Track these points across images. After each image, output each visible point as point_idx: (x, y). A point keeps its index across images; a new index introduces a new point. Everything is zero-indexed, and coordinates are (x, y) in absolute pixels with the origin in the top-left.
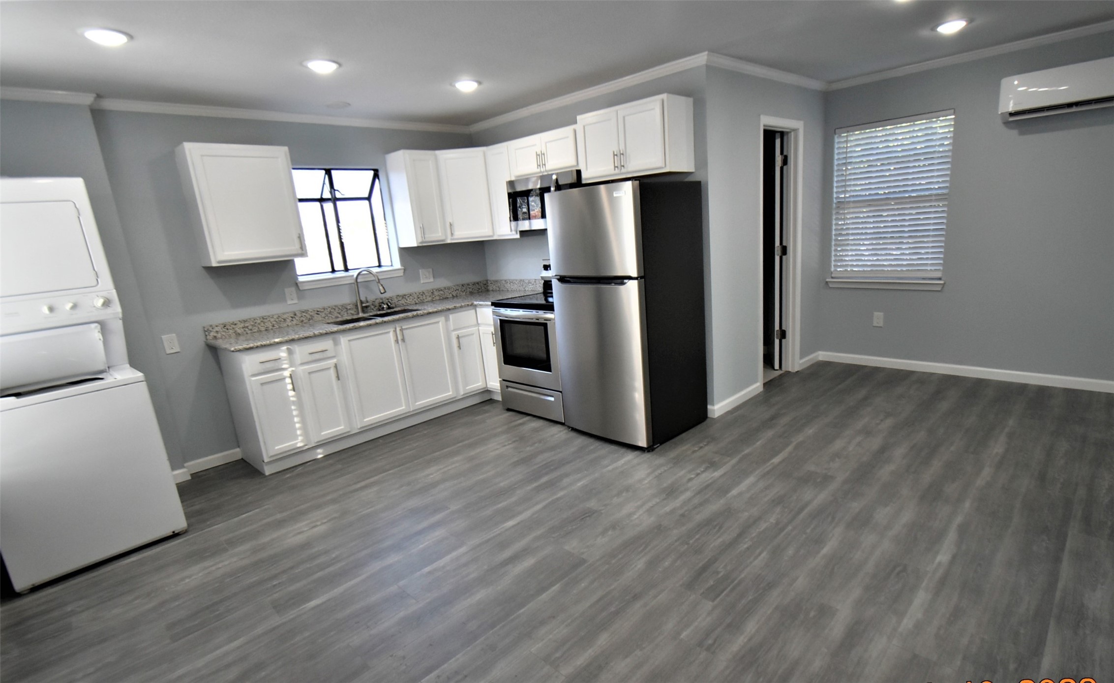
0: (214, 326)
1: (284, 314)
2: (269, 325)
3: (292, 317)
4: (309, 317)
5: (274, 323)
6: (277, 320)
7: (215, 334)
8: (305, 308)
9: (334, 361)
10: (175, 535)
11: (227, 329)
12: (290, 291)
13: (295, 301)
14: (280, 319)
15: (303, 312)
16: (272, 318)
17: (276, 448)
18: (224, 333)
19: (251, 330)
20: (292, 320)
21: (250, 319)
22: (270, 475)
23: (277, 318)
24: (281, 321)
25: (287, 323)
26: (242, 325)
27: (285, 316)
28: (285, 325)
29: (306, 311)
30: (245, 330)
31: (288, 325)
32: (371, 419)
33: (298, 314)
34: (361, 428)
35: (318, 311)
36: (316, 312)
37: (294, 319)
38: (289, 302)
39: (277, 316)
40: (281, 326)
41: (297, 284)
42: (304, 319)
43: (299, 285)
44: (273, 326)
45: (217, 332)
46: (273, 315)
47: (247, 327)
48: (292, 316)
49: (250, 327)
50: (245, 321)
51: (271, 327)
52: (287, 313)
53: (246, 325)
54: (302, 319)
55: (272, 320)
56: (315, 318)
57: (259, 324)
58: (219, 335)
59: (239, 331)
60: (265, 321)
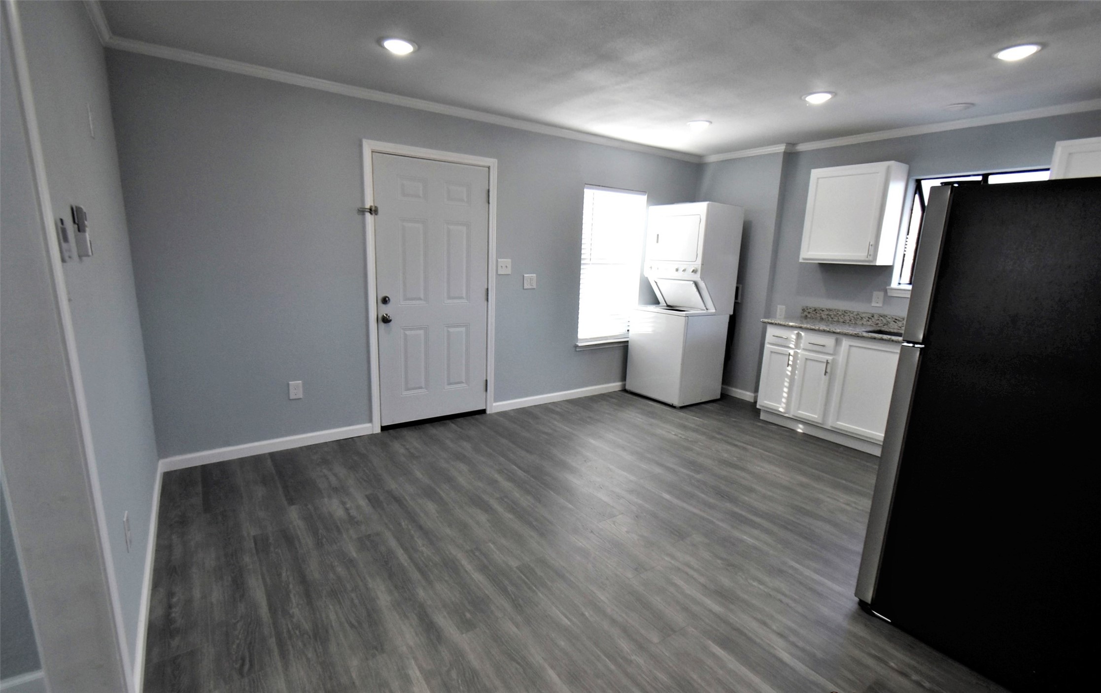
0: (809, 308)
1: (864, 313)
2: (847, 318)
3: (869, 318)
4: (885, 321)
5: (852, 318)
6: (855, 317)
7: (807, 314)
8: (886, 312)
9: (830, 358)
11: (816, 313)
12: (878, 296)
13: (880, 305)
14: (858, 317)
15: (881, 316)
16: (852, 313)
17: (766, 402)
18: (813, 315)
19: (832, 318)
20: (868, 321)
21: (835, 310)
22: (762, 420)
23: (856, 315)
24: (858, 318)
25: (862, 322)
26: (827, 313)
27: (864, 315)
28: (861, 323)
29: (884, 316)
30: (828, 318)
31: (863, 324)
32: (843, 425)
33: (876, 317)
34: (832, 427)
35: (896, 320)
36: (894, 320)
37: (870, 320)
38: (874, 304)
39: (857, 313)
40: (857, 322)
41: (886, 291)
42: (879, 323)
43: (888, 291)
44: (851, 321)
45: (809, 313)
46: (853, 312)
47: (830, 315)
48: (870, 317)
49: (832, 316)
50: (830, 310)
51: (848, 321)
52: (867, 313)
53: (831, 314)
54: (877, 322)
55: (851, 315)
56: (891, 325)
57: (840, 315)
58: (809, 316)
59: (823, 317)
60: (845, 314)
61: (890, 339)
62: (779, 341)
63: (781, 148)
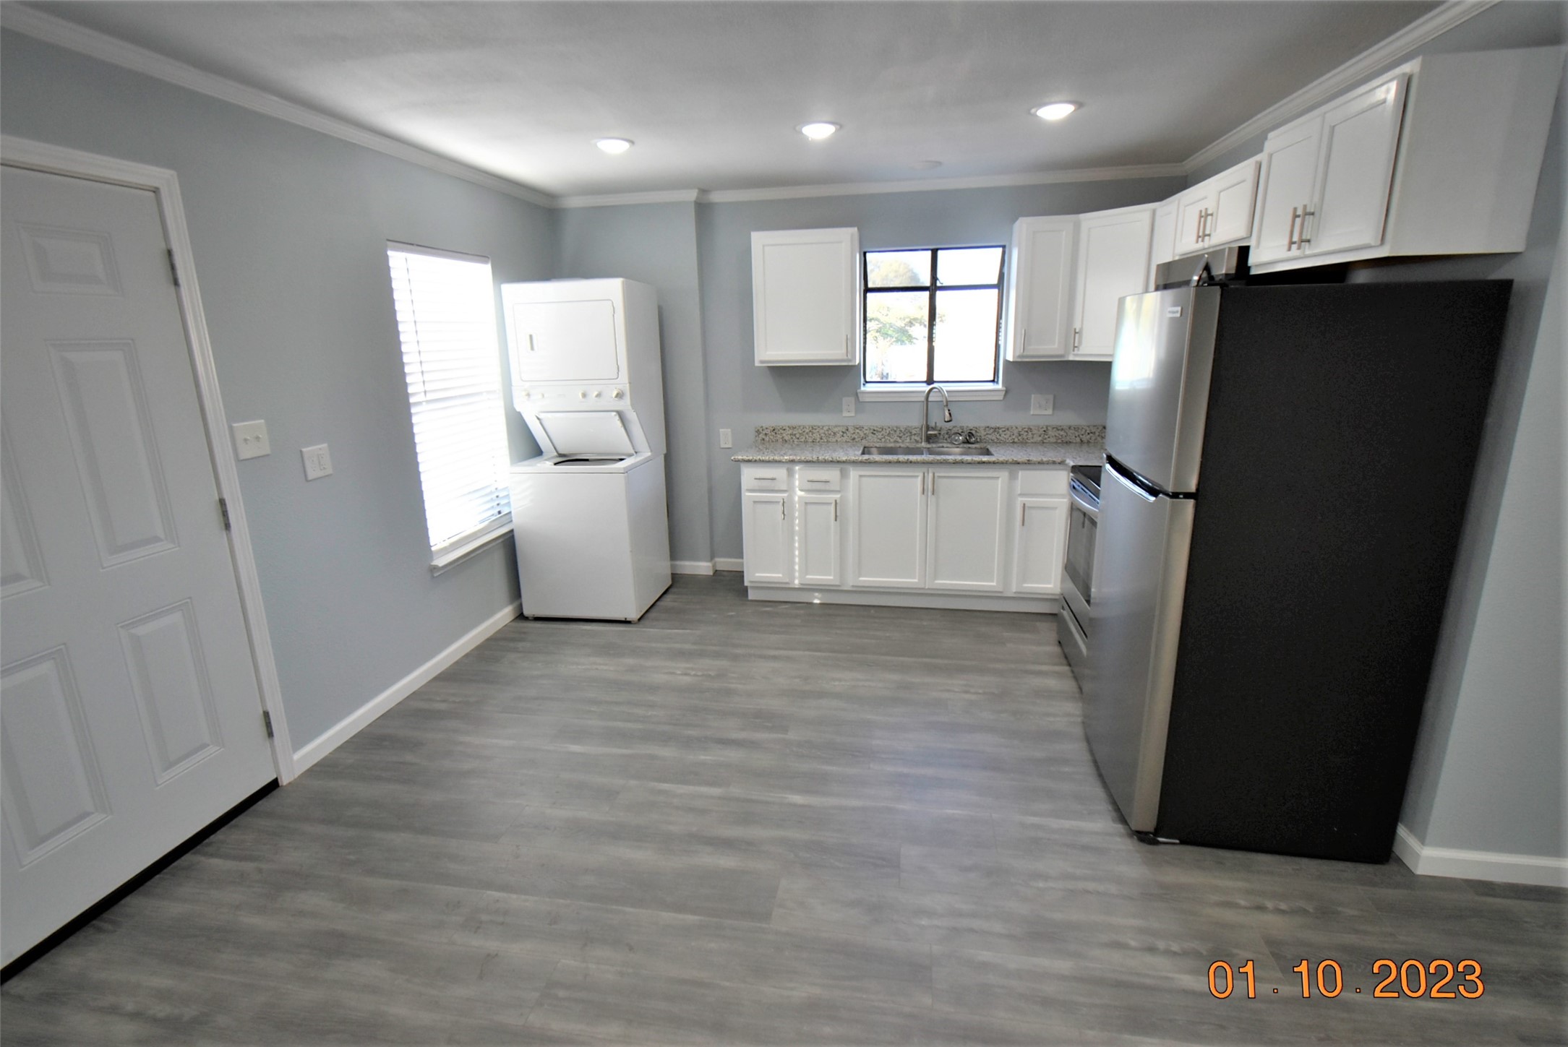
0: (764, 428)
1: (836, 426)
2: (817, 436)
3: (843, 432)
4: (862, 435)
5: (823, 435)
6: (826, 432)
7: (764, 437)
8: (861, 424)
9: (837, 496)
10: (626, 622)
11: (776, 433)
12: (848, 402)
13: (853, 414)
14: (830, 432)
15: (857, 428)
16: (822, 429)
17: (757, 575)
18: (772, 437)
19: (798, 438)
20: (843, 436)
21: (800, 426)
22: (752, 601)
23: (827, 431)
24: (830, 435)
25: (836, 438)
26: (790, 432)
27: (836, 430)
28: (834, 440)
29: (861, 428)
30: (792, 438)
31: (837, 441)
32: (867, 580)
33: (851, 430)
34: (853, 586)
35: (874, 430)
36: (872, 431)
37: (845, 435)
38: (845, 414)
39: (827, 428)
40: (830, 440)
41: (857, 395)
42: (856, 437)
43: (859, 395)
44: (821, 439)
45: (766, 434)
46: (823, 427)
47: (795, 435)
48: (844, 430)
49: (798, 436)
50: (794, 428)
51: (818, 440)
52: (839, 426)
53: (794, 433)
54: (854, 436)
55: (822, 431)
56: (870, 438)
57: (807, 433)
58: (767, 439)
59: (786, 438)
60: (814, 431)
61: (908, 460)
62: (765, 483)
63: (691, 195)
